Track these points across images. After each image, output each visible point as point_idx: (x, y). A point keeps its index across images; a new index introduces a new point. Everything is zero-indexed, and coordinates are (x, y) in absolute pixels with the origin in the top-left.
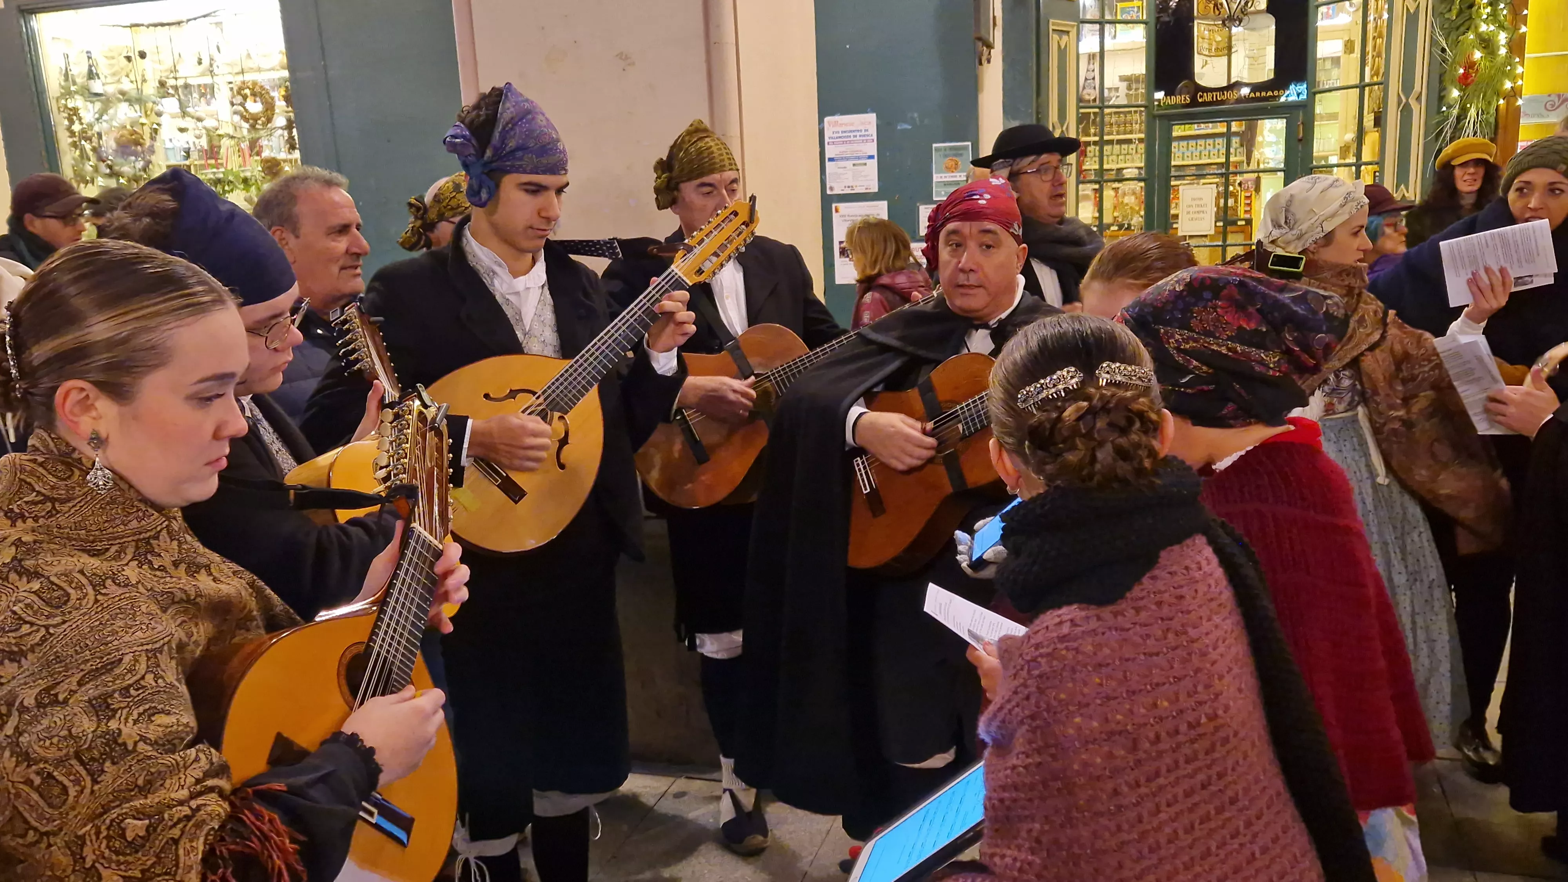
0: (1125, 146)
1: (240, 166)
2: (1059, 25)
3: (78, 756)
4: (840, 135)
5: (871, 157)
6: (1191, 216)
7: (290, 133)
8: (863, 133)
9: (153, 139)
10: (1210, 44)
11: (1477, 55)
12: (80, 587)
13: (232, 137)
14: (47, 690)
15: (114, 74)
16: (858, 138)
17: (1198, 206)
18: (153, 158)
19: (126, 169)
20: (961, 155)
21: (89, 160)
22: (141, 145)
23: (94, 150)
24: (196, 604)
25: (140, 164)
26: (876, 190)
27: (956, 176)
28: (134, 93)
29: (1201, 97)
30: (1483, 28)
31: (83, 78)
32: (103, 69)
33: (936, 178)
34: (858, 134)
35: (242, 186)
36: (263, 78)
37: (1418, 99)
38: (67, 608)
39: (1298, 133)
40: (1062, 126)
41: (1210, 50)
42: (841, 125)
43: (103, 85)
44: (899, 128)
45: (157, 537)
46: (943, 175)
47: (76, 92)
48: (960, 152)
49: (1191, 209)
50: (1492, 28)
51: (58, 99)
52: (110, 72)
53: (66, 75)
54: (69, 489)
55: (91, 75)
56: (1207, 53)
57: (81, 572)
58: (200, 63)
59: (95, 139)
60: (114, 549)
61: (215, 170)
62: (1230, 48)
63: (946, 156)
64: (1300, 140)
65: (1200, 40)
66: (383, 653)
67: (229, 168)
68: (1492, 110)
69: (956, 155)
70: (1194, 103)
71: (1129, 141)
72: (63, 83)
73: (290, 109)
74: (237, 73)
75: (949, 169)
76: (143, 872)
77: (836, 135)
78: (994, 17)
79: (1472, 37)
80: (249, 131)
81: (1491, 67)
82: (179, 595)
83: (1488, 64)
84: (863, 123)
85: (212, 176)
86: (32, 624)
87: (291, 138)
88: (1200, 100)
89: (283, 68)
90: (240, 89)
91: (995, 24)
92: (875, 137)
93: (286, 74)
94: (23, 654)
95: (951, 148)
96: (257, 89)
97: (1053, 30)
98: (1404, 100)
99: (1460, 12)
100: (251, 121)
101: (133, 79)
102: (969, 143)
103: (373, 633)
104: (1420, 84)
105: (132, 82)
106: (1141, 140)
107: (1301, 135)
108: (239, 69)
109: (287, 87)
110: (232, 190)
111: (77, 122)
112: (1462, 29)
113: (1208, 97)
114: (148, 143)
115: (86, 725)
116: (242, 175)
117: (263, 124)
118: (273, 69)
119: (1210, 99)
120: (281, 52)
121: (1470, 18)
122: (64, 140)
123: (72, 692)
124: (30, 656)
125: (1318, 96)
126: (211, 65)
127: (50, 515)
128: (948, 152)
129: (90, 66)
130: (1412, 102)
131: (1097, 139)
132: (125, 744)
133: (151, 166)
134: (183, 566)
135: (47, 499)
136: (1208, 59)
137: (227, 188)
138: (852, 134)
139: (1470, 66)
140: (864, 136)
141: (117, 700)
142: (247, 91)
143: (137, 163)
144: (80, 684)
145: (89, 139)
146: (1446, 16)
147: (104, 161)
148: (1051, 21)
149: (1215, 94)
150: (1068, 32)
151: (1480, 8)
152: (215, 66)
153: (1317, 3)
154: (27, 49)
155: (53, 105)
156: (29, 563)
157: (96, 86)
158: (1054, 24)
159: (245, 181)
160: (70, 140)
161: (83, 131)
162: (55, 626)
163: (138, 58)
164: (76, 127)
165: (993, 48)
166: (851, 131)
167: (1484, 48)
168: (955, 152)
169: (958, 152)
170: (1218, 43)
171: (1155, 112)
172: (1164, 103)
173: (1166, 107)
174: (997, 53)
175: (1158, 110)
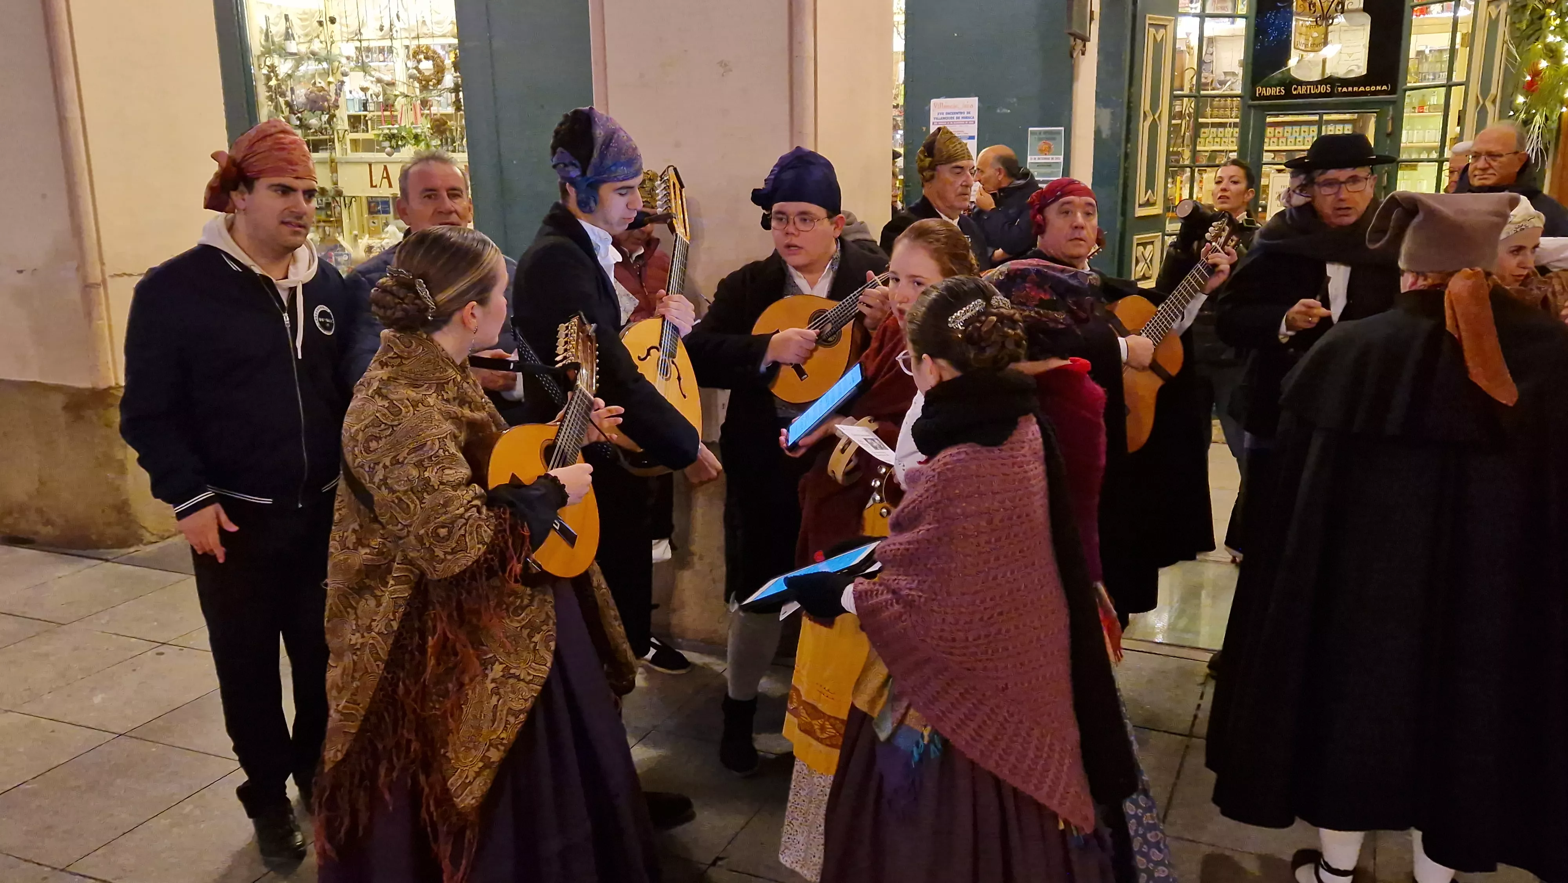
1: (412, 124)
2: (1156, 19)
3: (412, 490)
4: (945, 116)
5: (972, 138)
7: (457, 96)
8: (966, 115)
9: (338, 94)
10: (1307, 40)
11: (1543, 64)
12: (406, 407)
13: (407, 96)
14: (395, 457)
15: (306, 35)
16: (961, 119)
18: (337, 112)
19: (314, 122)
20: (1054, 139)
21: (283, 112)
22: (327, 100)
23: (288, 104)
24: (462, 421)
25: (325, 118)
27: (1047, 159)
28: (323, 53)
29: (1295, 90)
30: (1551, 39)
31: (280, 37)
32: (297, 31)
33: (1030, 159)
34: (961, 116)
35: (413, 142)
36: (436, 44)
37: (1494, 102)
38: (400, 417)
39: (1386, 128)
40: (1154, 114)
41: (1306, 45)
42: (946, 107)
43: (297, 44)
44: (998, 111)
45: (447, 383)
46: (1037, 157)
47: (275, 51)
48: (1056, 136)
50: (1559, 39)
51: (259, 57)
52: (303, 32)
53: (267, 35)
54: (409, 353)
55: (288, 36)
56: (1303, 48)
57: (408, 400)
58: (381, 30)
59: (289, 93)
60: (426, 386)
61: (390, 126)
62: (1325, 44)
63: (1040, 139)
64: (1389, 135)
65: (1297, 34)
66: (562, 447)
67: (403, 125)
68: (1555, 117)
69: (1051, 139)
70: (1288, 95)
72: (263, 43)
73: (458, 74)
74: (413, 38)
75: (1042, 152)
76: (452, 549)
77: (940, 116)
78: (1092, 12)
79: (1540, 46)
80: (421, 91)
81: (1555, 76)
82: (453, 415)
83: (1552, 73)
84: (966, 106)
85: (387, 131)
86: (386, 424)
87: (458, 100)
88: (1294, 93)
89: (454, 37)
90: (416, 54)
91: (1092, 19)
92: (976, 119)
93: (456, 41)
94: (380, 438)
95: (1046, 132)
96: (430, 54)
97: (1150, 24)
98: (1481, 102)
99: (1532, 22)
100: (424, 82)
101: (323, 39)
102: (1062, 128)
103: (557, 435)
104: (1495, 89)
105: (321, 42)
107: (1390, 130)
108: (414, 34)
109: (456, 54)
110: (404, 145)
111: (274, 79)
112: (1533, 38)
113: (1302, 90)
114: (333, 97)
115: (415, 473)
116: (414, 131)
117: (434, 85)
118: (444, 36)
119: (1303, 92)
120: (452, 22)
121: (1541, 29)
122: (262, 94)
123: (406, 458)
124: (384, 440)
125: (1408, 93)
126: (391, 30)
127: (399, 365)
128: (1043, 136)
129: (287, 29)
130: (1489, 105)
132: (433, 486)
133: (335, 120)
134: (457, 401)
135: (399, 356)
136: (1305, 54)
137: (400, 143)
138: (955, 116)
139: (1536, 74)
140: (966, 118)
141: (426, 463)
142: (422, 56)
143: (323, 117)
144: (408, 454)
145: (283, 95)
146: (1518, 26)
147: (295, 114)
148: (1148, 16)
149: (1309, 87)
150: (1165, 26)
151: (1550, 19)
152: (394, 31)
153: (1412, 4)
154: (235, 12)
155: (254, 61)
156: (384, 391)
157: (292, 47)
158: (1151, 18)
159: (416, 137)
160: (268, 94)
161: (279, 86)
162: (396, 426)
163: (329, 23)
164: (273, 83)
165: (1088, 41)
166: (955, 113)
167: (1551, 57)
168: (1049, 136)
169: (1052, 136)
170: (1314, 38)
171: (1251, 102)
172: (1260, 94)
173: (1263, 98)
174: (1093, 46)
175: (1253, 100)
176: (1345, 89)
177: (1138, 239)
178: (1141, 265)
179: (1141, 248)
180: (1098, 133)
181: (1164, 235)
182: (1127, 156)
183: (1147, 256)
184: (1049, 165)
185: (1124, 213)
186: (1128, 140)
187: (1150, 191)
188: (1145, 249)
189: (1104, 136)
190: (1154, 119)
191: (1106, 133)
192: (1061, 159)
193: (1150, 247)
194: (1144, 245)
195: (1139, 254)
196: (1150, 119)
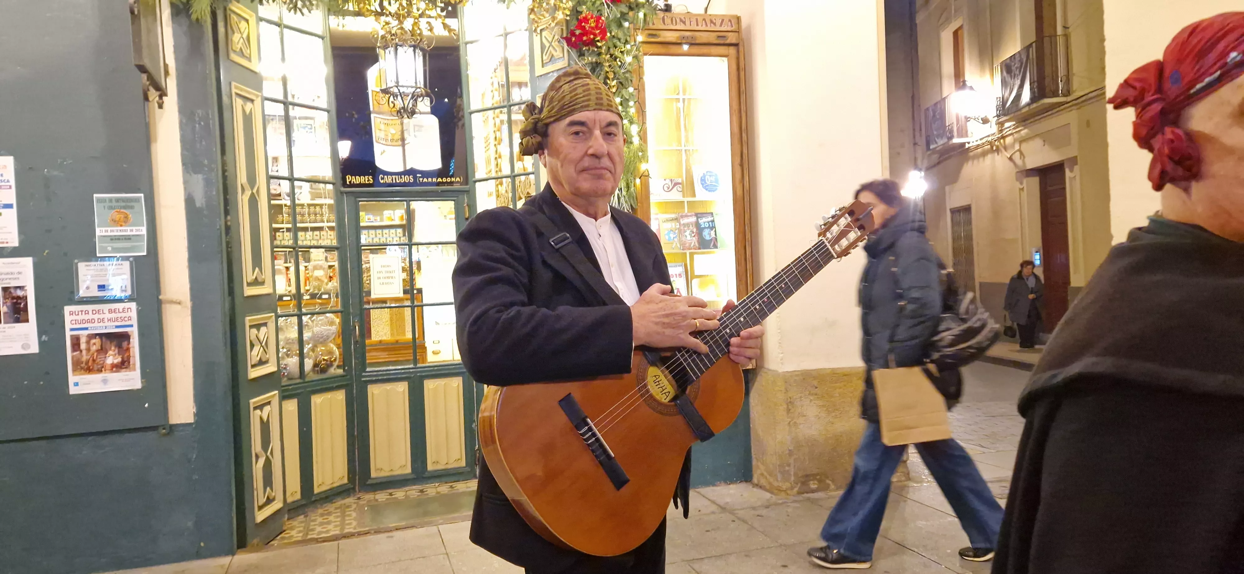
0: (317, 233)
2: (241, 90)
6: (382, 281)
10: (386, 136)
17: (387, 272)
20: (132, 207)
26: (16, 244)
27: (125, 231)
29: (382, 179)
33: (99, 232)
39: (465, 213)
40: (252, 189)
41: (386, 140)
46: (109, 229)
48: (132, 204)
49: (381, 275)
56: (384, 142)
62: (403, 139)
63: (111, 208)
65: (377, 131)
69: (125, 208)
70: (377, 183)
71: (320, 229)
75: (116, 222)
78: (166, 66)
88: (382, 182)
91: (167, 71)
92: (13, 183)
95: (118, 200)
97: (236, 94)
102: (142, 195)
106: (331, 228)
107: (467, 215)
113: (388, 180)
119: (390, 181)
125: (477, 183)
128: (114, 204)
131: (290, 226)
136: (385, 147)
148: (234, 85)
149: (394, 177)
150: (253, 100)
153: (470, 110)
158: (237, 88)
165: (166, 95)
168: (123, 204)
169: (128, 204)
170: (393, 135)
171: (343, 189)
172: (350, 182)
173: (352, 185)
174: (172, 100)
175: (345, 187)
176: (425, 180)
177: (250, 321)
178: (257, 348)
179: (254, 331)
180: (189, 201)
181: (278, 317)
182: (228, 229)
183: (261, 338)
184: (128, 238)
185: (231, 292)
186: (227, 212)
187: (257, 269)
188: (258, 330)
189: (198, 204)
190: (253, 193)
191: (200, 201)
192: (143, 230)
193: (263, 330)
194: (258, 326)
195: (253, 337)
196: (248, 193)
